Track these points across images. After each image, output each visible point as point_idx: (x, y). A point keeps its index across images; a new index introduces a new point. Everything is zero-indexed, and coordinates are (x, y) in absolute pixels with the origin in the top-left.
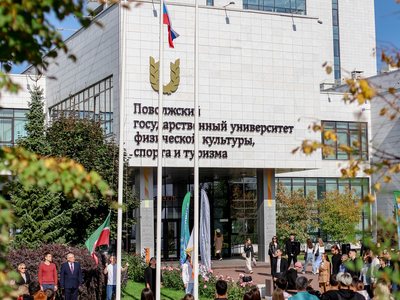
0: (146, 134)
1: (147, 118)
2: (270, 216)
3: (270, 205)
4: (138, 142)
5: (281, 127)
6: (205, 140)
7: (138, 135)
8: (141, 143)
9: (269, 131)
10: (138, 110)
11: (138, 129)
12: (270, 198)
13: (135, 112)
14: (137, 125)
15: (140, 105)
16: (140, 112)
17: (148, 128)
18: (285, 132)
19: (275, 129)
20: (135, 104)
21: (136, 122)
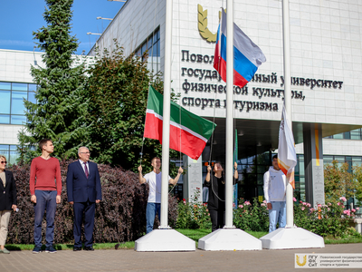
0: (194, 83)
1: (195, 66)
2: (318, 175)
3: (318, 164)
4: (186, 90)
5: (330, 82)
6: (255, 92)
7: (186, 83)
8: (190, 91)
9: (319, 86)
10: (186, 58)
11: (186, 77)
12: (318, 158)
13: (183, 59)
14: (186, 73)
15: (188, 52)
16: (188, 60)
17: (196, 76)
18: (335, 87)
19: (325, 83)
20: (183, 51)
21: (184, 69)
